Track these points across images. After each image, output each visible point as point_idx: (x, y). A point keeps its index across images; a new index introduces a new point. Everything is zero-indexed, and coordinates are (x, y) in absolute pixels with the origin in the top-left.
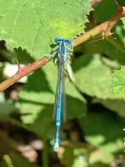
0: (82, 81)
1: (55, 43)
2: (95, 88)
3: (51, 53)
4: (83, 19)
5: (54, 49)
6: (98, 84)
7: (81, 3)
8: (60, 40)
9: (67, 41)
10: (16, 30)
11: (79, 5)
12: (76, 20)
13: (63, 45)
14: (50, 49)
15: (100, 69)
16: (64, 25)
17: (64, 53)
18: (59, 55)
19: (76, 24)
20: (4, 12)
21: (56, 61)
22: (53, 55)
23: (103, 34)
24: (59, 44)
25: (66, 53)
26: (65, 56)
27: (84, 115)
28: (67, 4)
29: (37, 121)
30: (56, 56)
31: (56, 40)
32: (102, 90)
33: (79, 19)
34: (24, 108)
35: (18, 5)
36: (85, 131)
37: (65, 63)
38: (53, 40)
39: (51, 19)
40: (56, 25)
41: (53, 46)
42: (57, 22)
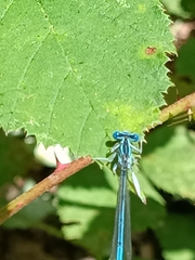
0: (158, 170)
1: (113, 140)
2: (178, 181)
3: (108, 156)
4: (158, 101)
5: (113, 149)
6: (182, 174)
7: (154, 75)
8: (121, 135)
9: (132, 137)
10: (52, 118)
11: (151, 78)
12: (147, 102)
13: (126, 143)
14: (106, 150)
15: (185, 150)
16: (127, 109)
17: (127, 156)
18: (120, 160)
19: (146, 108)
20: (33, 90)
21: (115, 168)
22: (111, 159)
23: (190, 112)
24: (119, 141)
25: (131, 156)
26: (129, 161)
27: (161, 224)
28: (133, 76)
29: (87, 234)
30: (116, 160)
31: (115, 136)
32: (189, 183)
33: (152, 100)
34: (66, 214)
35: (55, 79)
36: (163, 243)
37: (129, 171)
38: (111, 135)
39: (107, 101)
40: (115, 110)
41: (110, 144)
42: (117, 105)
